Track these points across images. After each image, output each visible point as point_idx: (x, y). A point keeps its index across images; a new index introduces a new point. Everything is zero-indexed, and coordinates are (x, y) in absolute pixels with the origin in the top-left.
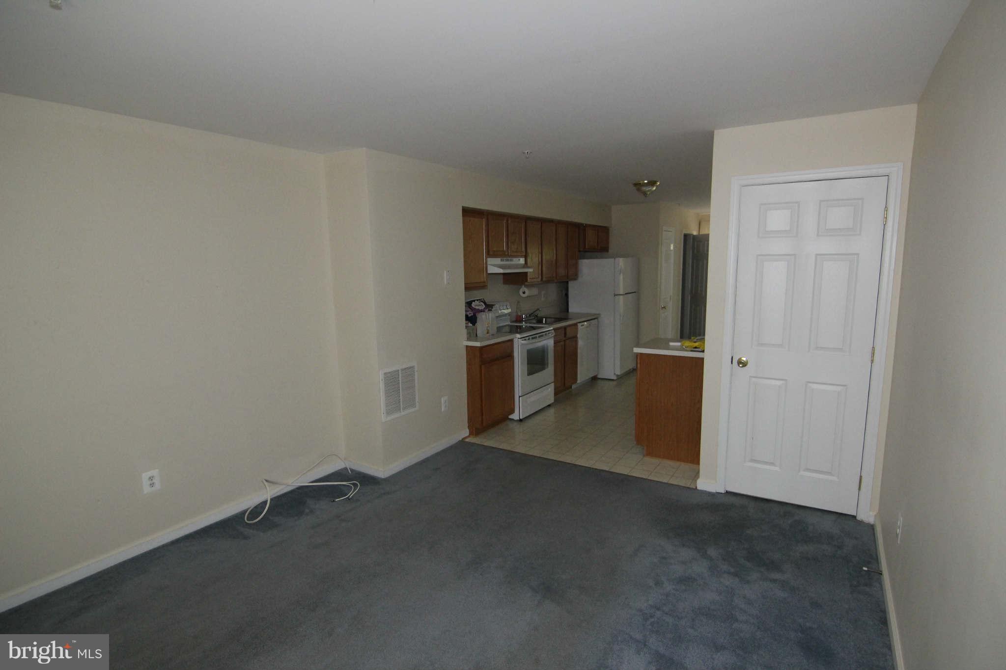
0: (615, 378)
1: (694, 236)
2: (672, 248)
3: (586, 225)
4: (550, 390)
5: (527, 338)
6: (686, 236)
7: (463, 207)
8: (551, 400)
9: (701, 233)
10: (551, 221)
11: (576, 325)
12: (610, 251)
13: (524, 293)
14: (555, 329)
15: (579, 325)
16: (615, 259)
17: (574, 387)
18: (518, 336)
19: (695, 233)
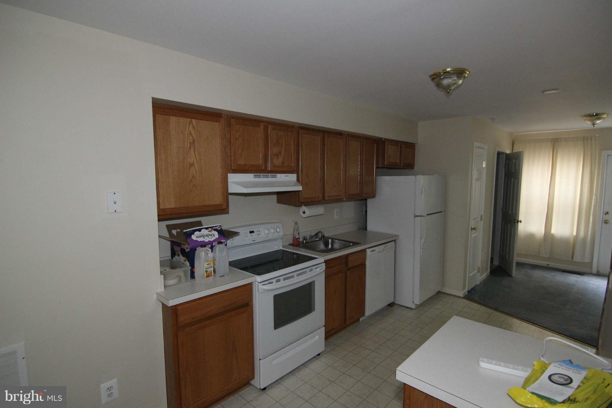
0: (414, 307)
1: (507, 154)
2: (484, 166)
3: (385, 139)
4: (320, 335)
5: (274, 280)
6: (499, 154)
7: (153, 98)
8: (321, 347)
9: (514, 152)
10: (339, 134)
11: (364, 251)
12: (416, 168)
13: (304, 213)
14: (326, 262)
15: (368, 251)
16: (416, 176)
17: (361, 319)
18: (259, 278)
19: (508, 152)
